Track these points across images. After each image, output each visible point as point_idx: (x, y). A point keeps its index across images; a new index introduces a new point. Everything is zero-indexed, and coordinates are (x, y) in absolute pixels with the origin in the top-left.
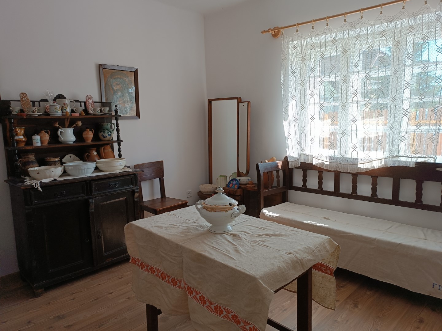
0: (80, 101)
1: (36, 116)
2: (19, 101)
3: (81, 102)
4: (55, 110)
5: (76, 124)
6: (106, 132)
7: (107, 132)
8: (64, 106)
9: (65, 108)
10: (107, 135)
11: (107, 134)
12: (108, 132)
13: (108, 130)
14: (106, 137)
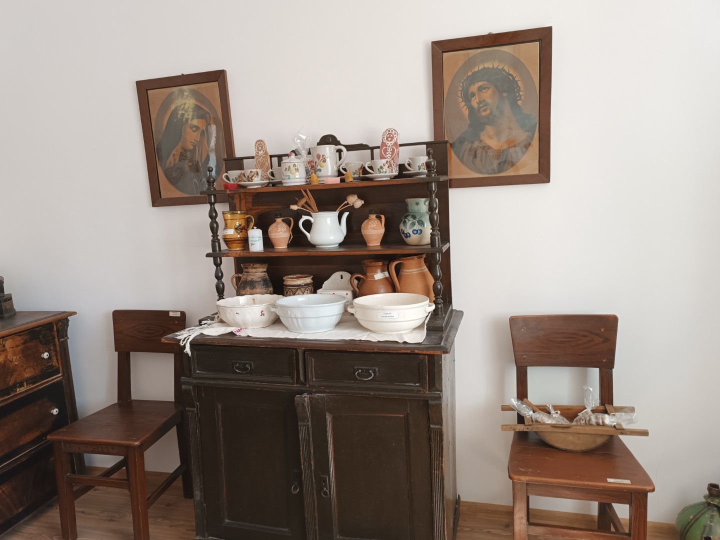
0: (371, 146)
1: (256, 187)
2: (253, 158)
3: (372, 149)
4: (285, 173)
5: (346, 202)
6: (409, 224)
7: (410, 222)
8: (318, 161)
9: (319, 167)
10: (410, 231)
11: (410, 228)
12: (414, 224)
13: (414, 217)
14: (410, 236)
